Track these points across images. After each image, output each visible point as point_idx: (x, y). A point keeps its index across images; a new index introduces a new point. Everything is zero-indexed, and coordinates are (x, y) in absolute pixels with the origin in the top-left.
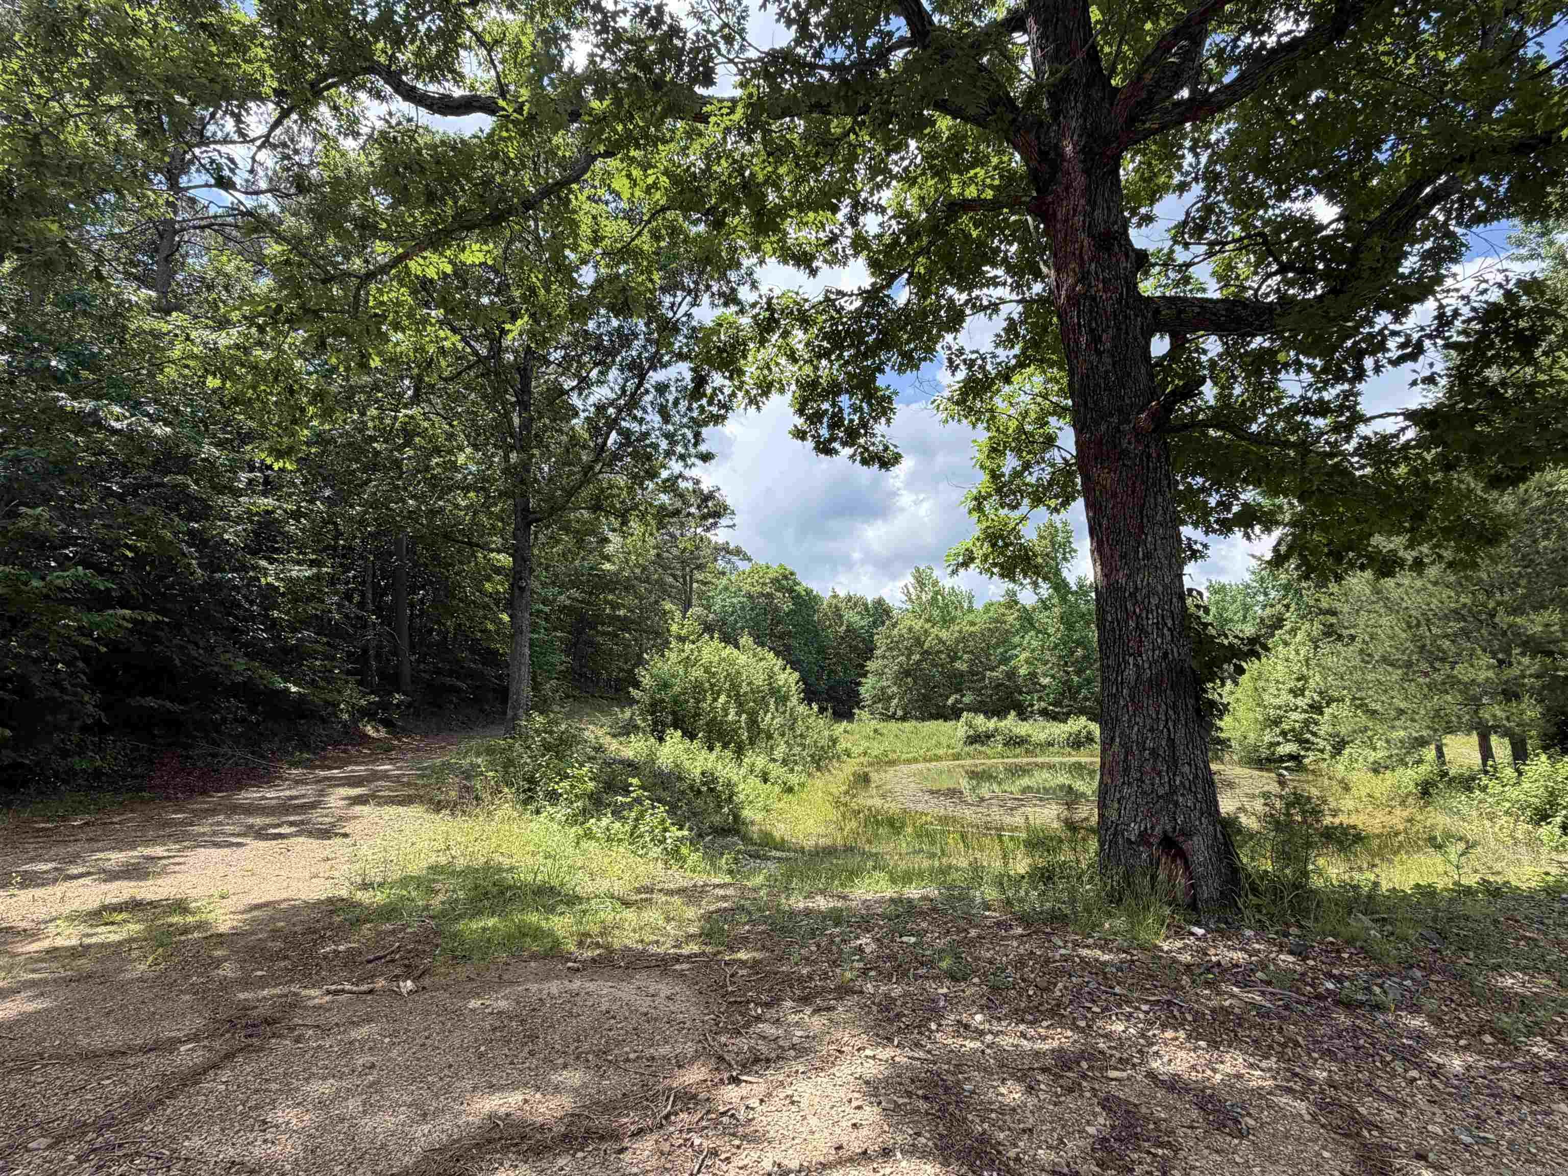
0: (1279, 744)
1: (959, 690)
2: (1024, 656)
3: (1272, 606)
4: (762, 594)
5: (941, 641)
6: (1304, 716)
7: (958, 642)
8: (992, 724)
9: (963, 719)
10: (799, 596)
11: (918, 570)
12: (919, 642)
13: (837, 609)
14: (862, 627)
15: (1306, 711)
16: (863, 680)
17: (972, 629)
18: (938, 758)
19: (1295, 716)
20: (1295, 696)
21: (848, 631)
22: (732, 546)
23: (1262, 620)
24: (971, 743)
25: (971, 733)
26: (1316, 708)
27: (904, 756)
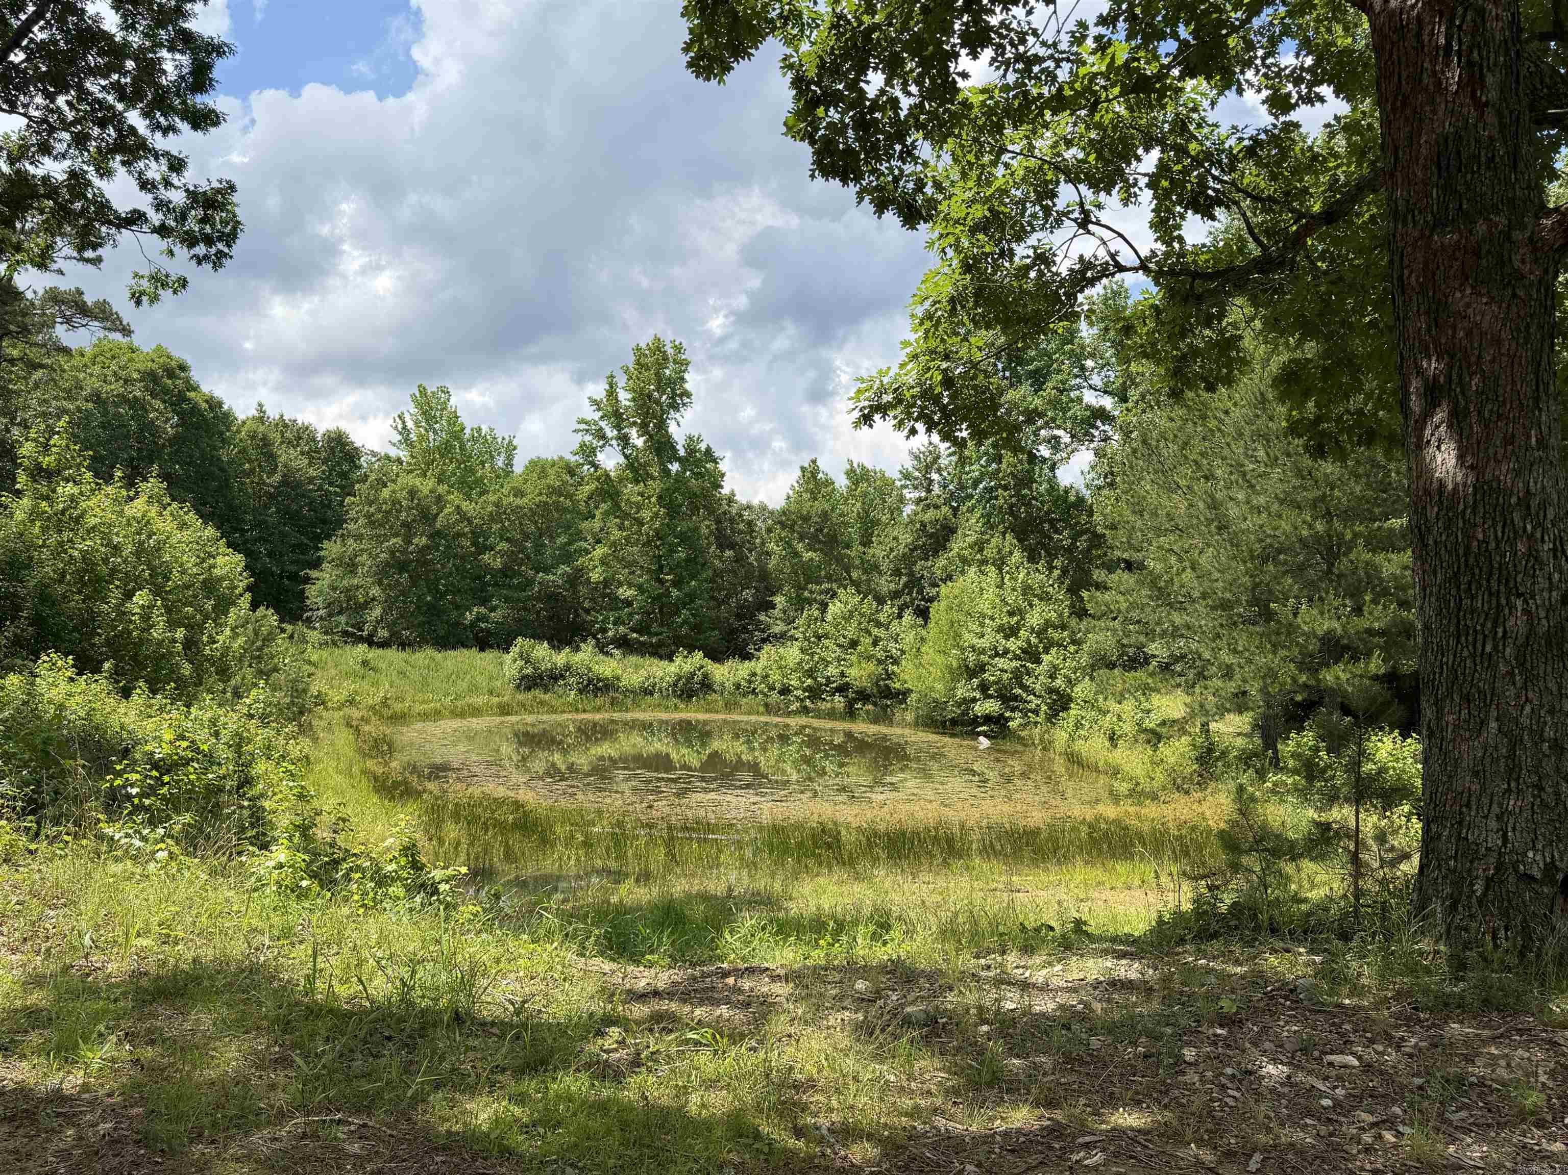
0: (974, 700)
1: (484, 602)
2: (600, 551)
3: (937, 507)
4: (124, 399)
5: (464, 517)
6: (1015, 664)
7: (492, 518)
8: (561, 658)
9: (515, 650)
10: (195, 410)
11: (423, 391)
12: (427, 517)
13: (266, 442)
14: (311, 480)
15: (1017, 657)
16: (314, 574)
17: (519, 502)
18: (476, 711)
19: (1001, 663)
20: (1007, 637)
21: (285, 482)
22: (89, 299)
23: (923, 525)
24: (529, 688)
25: (529, 671)
26: (1032, 655)
27: (418, 708)
